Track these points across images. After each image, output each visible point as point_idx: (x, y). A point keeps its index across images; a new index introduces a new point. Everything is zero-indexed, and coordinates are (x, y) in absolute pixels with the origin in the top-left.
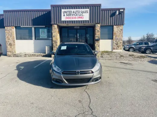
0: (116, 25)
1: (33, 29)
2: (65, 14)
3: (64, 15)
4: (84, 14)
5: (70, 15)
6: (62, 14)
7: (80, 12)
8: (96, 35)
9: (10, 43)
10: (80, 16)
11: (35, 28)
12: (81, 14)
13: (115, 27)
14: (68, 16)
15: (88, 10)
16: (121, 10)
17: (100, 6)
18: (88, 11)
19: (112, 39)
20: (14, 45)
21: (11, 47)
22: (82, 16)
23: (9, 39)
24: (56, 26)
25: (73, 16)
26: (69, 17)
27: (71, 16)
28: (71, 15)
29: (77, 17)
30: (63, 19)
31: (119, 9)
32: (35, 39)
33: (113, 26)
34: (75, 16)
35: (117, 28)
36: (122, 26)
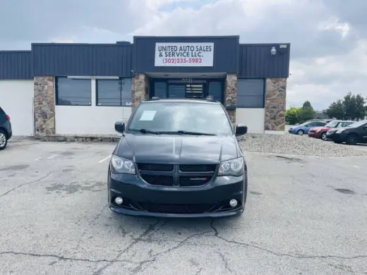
0: (271, 78)
1: (93, 82)
2: (163, 53)
3: (161, 55)
4: (203, 53)
5: (173, 55)
6: (157, 53)
7: (195, 49)
8: (227, 99)
9: (43, 113)
10: (195, 58)
11: (97, 80)
12: (197, 53)
13: (268, 81)
14: (168, 57)
15: (212, 45)
16: (281, 47)
17: (236, 38)
18: (212, 48)
19: (263, 107)
20: (53, 115)
22: (198, 57)
23: (42, 104)
24: (142, 77)
25: (180, 57)
26: (171, 58)
27: (176, 57)
28: (175, 55)
29: (187, 59)
30: (159, 62)
31: (277, 46)
32: (97, 105)
33: (264, 79)
34: (183, 57)
35: (275, 83)
36: (284, 79)
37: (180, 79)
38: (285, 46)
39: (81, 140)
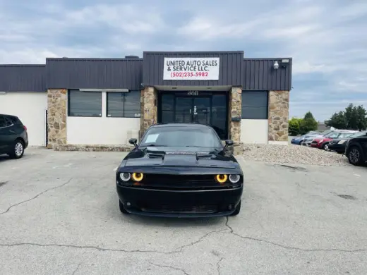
0: (274, 91)
1: (104, 95)
2: (172, 67)
3: (169, 69)
4: (209, 68)
5: (181, 69)
6: (166, 67)
7: (202, 64)
8: (233, 110)
9: (56, 123)
10: (201, 72)
11: (107, 93)
12: (203, 67)
13: (271, 93)
14: (176, 72)
15: (217, 59)
16: (283, 61)
17: (241, 53)
18: (218, 62)
19: (267, 118)
20: (64, 126)
21: (57, 132)
22: (205, 72)
23: (54, 115)
24: (151, 90)
25: (187, 71)
26: (179, 72)
27: (183, 71)
28: (183, 69)
29: (194, 73)
30: (167, 76)
31: (280, 60)
32: (107, 116)
33: (268, 92)
34: (190, 72)
35: (278, 95)
36: (287, 92)
37: (187, 92)
38: (287, 61)
39: (91, 149)
